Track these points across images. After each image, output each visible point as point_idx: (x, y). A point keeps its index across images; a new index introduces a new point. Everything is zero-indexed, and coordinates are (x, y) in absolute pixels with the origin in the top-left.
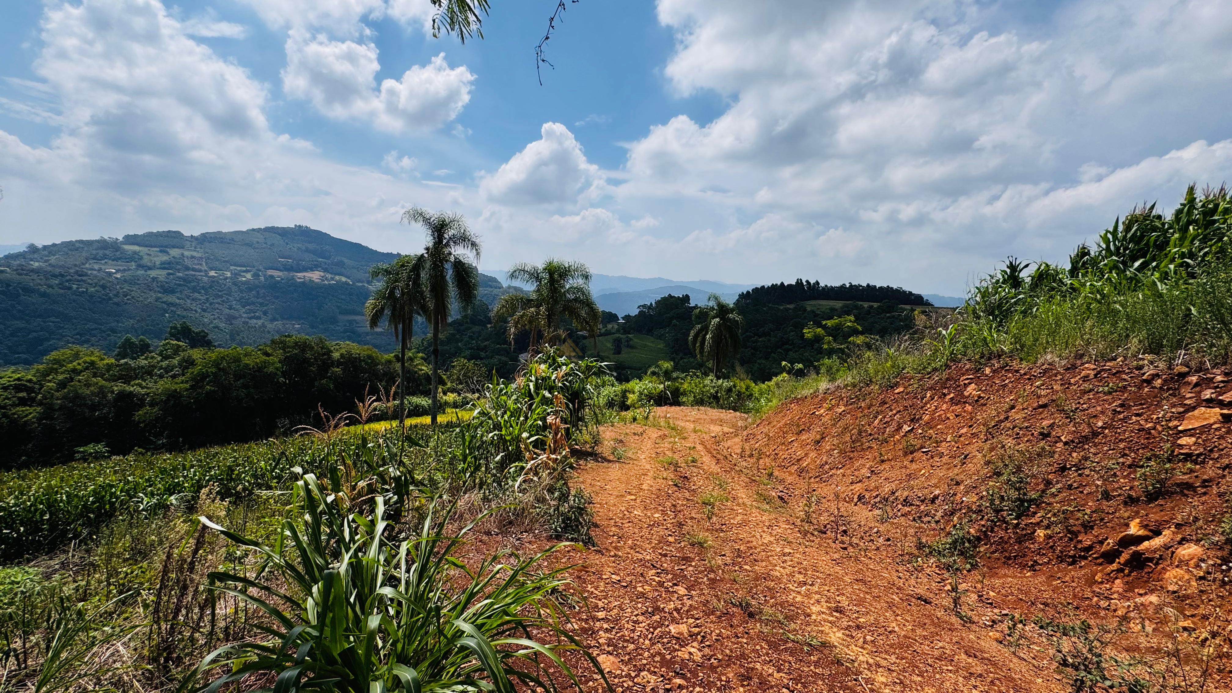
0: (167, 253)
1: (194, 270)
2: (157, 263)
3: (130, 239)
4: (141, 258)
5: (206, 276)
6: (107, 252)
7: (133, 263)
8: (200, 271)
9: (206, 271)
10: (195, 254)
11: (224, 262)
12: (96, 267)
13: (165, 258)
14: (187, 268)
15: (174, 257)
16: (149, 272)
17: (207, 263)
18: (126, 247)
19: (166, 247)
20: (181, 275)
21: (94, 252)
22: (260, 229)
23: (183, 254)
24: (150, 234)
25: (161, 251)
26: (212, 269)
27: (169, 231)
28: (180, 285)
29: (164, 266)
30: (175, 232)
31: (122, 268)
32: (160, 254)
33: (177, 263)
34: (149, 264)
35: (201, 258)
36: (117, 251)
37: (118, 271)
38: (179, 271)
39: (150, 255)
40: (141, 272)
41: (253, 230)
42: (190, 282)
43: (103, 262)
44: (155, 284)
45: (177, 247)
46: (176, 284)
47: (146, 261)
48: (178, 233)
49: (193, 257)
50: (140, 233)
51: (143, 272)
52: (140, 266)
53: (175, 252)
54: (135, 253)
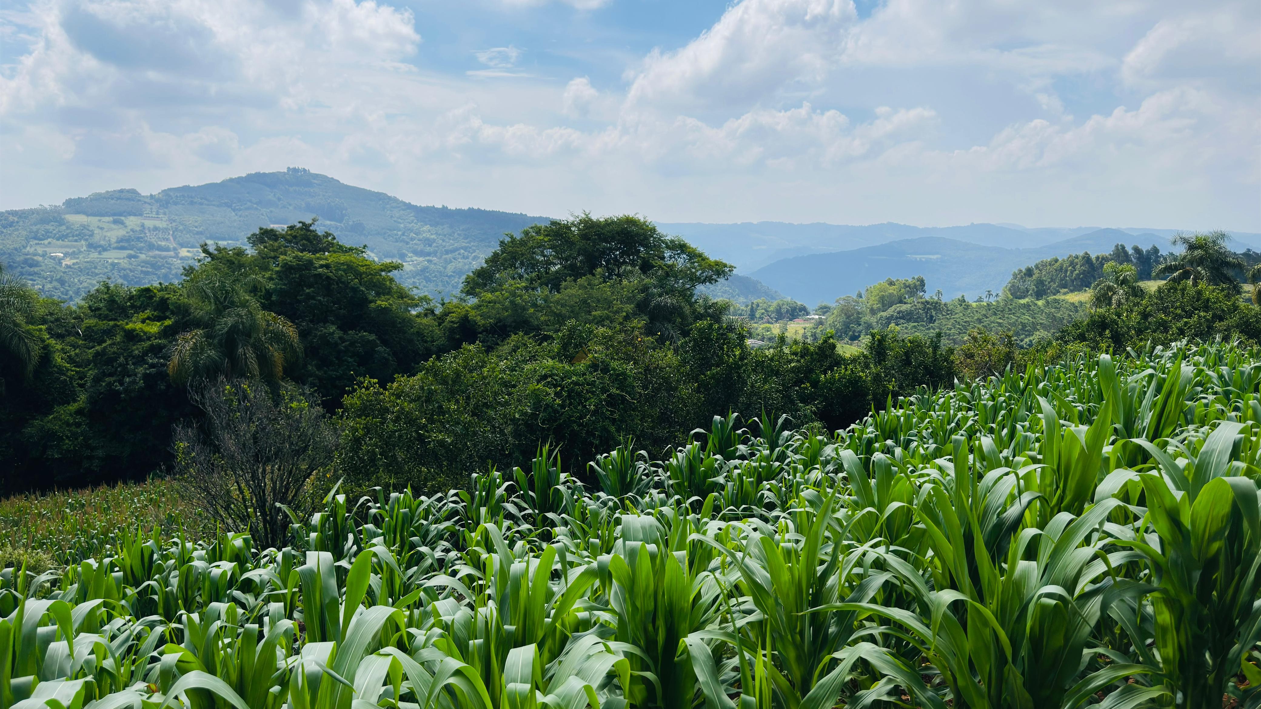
0: (122, 223)
1: (160, 248)
2: (113, 240)
3: (74, 205)
4: (92, 235)
5: (177, 256)
6: (49, 227)
7: (83, 242)
8: (167, 249)
9: (175, 249)
10: (158, 223)
11: (198, 233)
12: (40, 250)
13: (121, 232)
14: (151, 247)
15: (132, 230)
16: (105, 255)
17: (175, 239)
18: (72, 218)
19: (121, 214)
20: (143, 256)
21: (34, 228)
22: (240, 178)
23: (143, 225)
24: (97, 198)
25: (115, 222)
26: (182, 246)
27: (121, 191)
28: (146, 273)
29: (123, 244)
30: (129, 191)
31: (71, 251)
32: (113, 226)
33: (138, 239)
34: (102, 243)
35: (165, 230)
36: (61, 225)
37: (66, 255)
38: (140, 250)
39: (102, 229)
40: (94, 255)
41: (231, 180)
42: (160, 268)
43: (46, 242)
44: (115, 272)
45: (135, 215)
46: (142, 271)
47: (96, 239)
48: (133, 192)
49: (156, 229)
50: (84, 196)
51: (96, 255)
52: (91, 246)
53: (132, 222)
54: (84, 227)
